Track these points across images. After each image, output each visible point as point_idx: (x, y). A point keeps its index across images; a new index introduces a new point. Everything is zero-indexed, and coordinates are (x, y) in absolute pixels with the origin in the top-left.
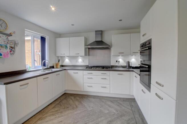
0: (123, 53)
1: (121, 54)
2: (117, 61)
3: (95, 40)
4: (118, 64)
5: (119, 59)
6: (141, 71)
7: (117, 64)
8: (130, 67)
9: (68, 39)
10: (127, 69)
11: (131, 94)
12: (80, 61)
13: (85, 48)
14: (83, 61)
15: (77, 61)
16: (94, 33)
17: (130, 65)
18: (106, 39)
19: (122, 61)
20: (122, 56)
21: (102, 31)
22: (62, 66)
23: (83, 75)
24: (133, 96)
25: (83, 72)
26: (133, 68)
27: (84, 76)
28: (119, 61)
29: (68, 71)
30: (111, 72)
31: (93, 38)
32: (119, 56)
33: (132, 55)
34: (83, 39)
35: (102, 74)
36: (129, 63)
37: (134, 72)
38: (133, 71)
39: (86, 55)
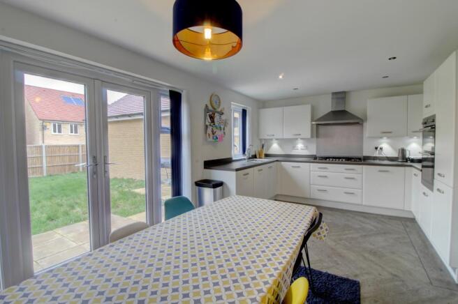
0: (390, 132)
1: (387, 133)
2: (376, 148)
3: (330, 110)
4: (379, 153)
5: (381, 143)
6: (423, 167)
7: (376, 154)
8: (407, 160)
9: (280, 109)
10: (400, 163)
11: (407, 209)
12: (300, 148)
13: (312, 125)
14: (307, 148)
15: (294, 148)
16: (331, 95)
17: (407, 156)
18: (354, 106)
19: (387, 149)
20: (388, 138)
21: (344, 93)
22: (267, 156)
23: (310, 171)
24: (411, 212)
25: (310, 166)
26: (412, 161)
27: (312, 172)
28: (381, 149)
29: (283, 163)
30: (364, 167)
31: (326, 106)
32: (381, 138)
33: (411, 137)
34: (308, 108)
35: (346, 169)
36: (403, 151)
37: (414, 169)
38: (411, 166)
39: (312, 136)
